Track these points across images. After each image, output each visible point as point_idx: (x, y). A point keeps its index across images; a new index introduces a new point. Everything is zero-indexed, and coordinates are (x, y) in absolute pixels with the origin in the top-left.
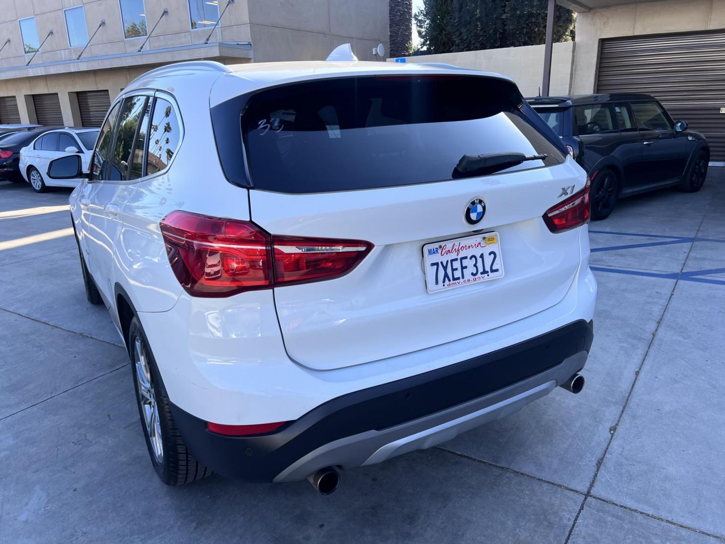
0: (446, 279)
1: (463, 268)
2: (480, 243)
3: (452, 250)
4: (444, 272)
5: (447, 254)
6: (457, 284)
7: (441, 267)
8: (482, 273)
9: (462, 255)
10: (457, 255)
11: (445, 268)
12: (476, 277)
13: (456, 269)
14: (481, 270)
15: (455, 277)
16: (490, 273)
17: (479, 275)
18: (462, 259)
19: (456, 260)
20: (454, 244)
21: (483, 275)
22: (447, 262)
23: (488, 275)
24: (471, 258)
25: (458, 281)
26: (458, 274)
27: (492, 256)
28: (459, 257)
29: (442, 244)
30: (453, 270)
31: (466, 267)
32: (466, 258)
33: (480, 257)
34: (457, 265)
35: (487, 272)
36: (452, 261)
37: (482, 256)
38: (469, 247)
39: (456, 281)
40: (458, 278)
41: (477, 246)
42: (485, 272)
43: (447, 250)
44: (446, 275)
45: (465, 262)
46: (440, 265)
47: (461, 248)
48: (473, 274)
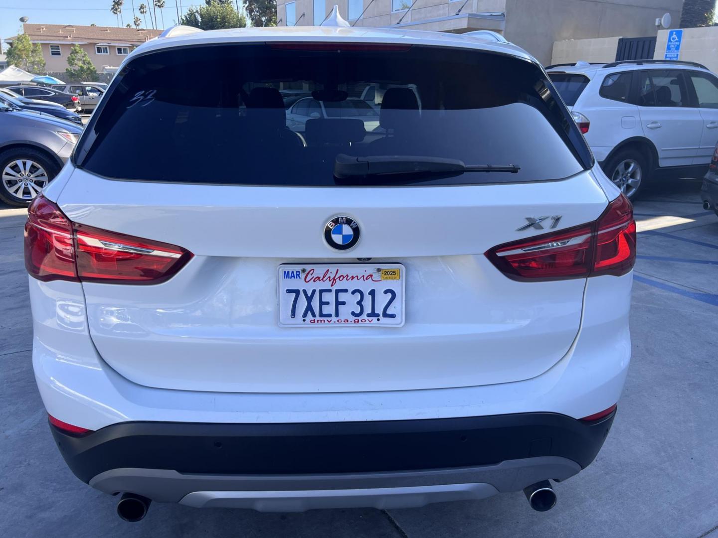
0: (309, 313)
1: (338, 303)
2: (371, 276)
3: (324, 277)
4: (306, 303)
5: (314, 281)
6: (326, 322)
7: (302, 296)
8: (368, 315)
9: (339, 285)
10: (332, 286)
11: (309, 299)
12: (360, 318)
13: (328, 303)
14: (368, 310)
15: (324, 312)
16: (381, 317)
17: (364, 316)
18: (337, 292)
19: (330, 291)
20: (328, 271)
21: (370, 319)
22: (314, 291)
23: (378, 320)
24: (353, 293)
25: (329, 319)
26: (329, 309)
27: (390, 295)
28: (334, 289)
29: (308, 268)
30: (322, 303)
31: (344, 303)
32: (346, 291)
33: (369, 294)
34: (329, 297)
35: (378, 315)
36: (321, 292)
37: (372, 293)
38: (353, 278)
39: (325, 319)
40: (330, 316)
41: (367, 279)
42: (373, 314)
43: (315, 276)
44: (309, 308)
45: (342, 297)
46: (302, 294)
47: (340, 277)
48: (353, 314)
